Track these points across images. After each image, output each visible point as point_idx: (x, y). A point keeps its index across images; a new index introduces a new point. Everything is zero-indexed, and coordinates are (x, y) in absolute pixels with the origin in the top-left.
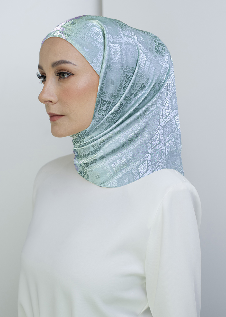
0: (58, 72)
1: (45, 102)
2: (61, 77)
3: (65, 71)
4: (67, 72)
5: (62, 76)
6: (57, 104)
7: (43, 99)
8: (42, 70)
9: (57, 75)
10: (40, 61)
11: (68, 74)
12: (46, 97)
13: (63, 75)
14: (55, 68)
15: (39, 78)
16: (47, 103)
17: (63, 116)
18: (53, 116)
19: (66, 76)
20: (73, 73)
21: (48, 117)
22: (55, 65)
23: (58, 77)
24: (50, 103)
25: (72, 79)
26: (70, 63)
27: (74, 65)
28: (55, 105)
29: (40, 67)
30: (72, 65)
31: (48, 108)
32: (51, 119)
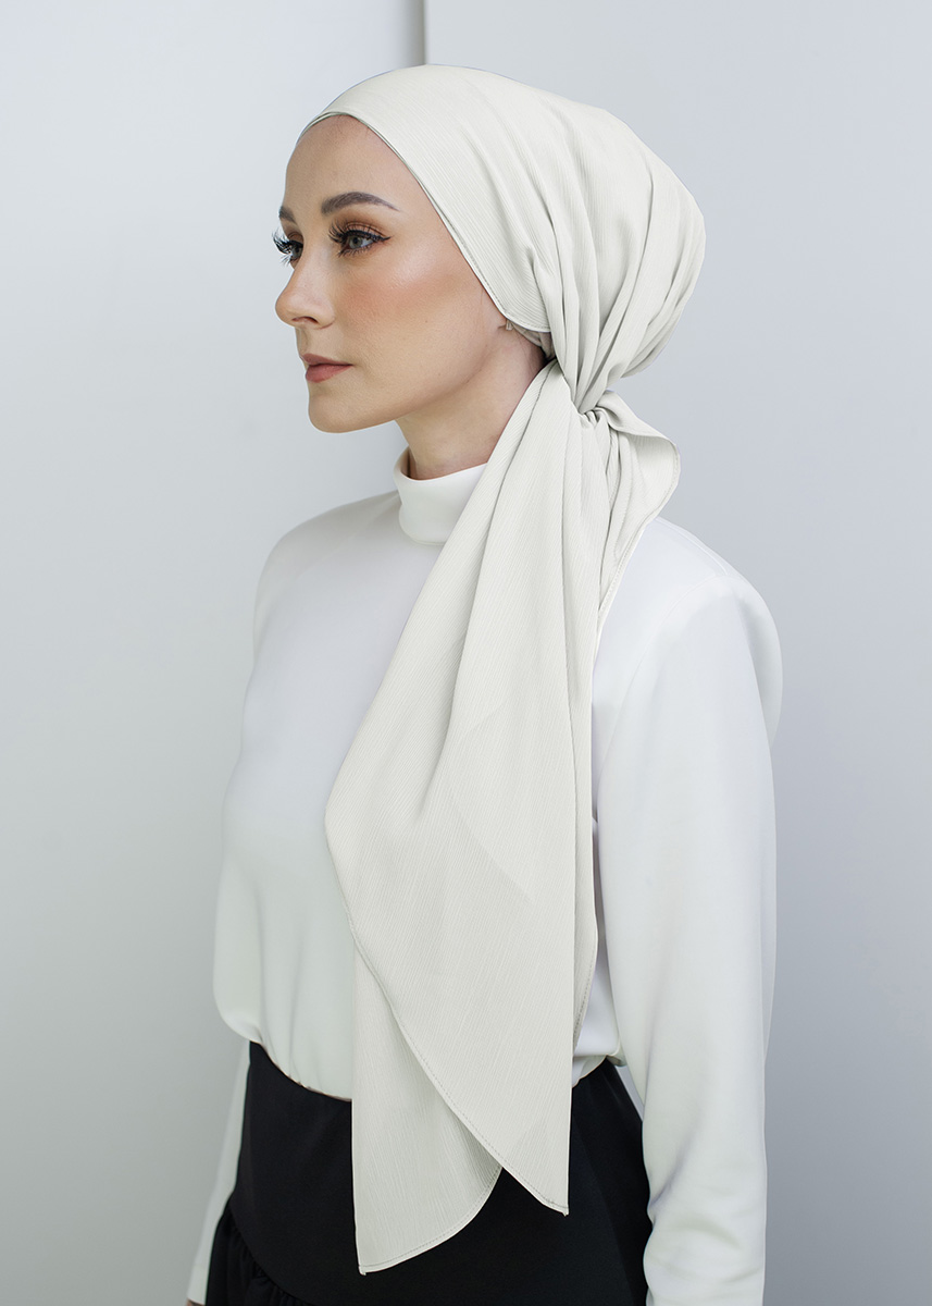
0: (338, 230)
1: (294, 320)
2: (348, 247)
3: (360, 228)
4: (366, 230)
5: (351, 244)
6: (331, 328)
7: (290, 310)
8: (291, 224)
9: (336, 241)
10: (286, 193)
11: (369, 236)
12: (299, 304)
13: (356, 242)
14: (331, 218)
15: (281, 250)
16: (303, 323)
17: (348, 365)
18: (317, 367)
19: (364, 243)
20: (386, 233)
21: (301, 368)
22: (332, 205)
23: (338, 248)
24: (310, 325)
25: (382, 254)
26: (377, 201)
27: (391, 207)
28: (327, 330)
29: (285, 214)
30: (385, 209)
31: (303, 338)
32: (308, 376)
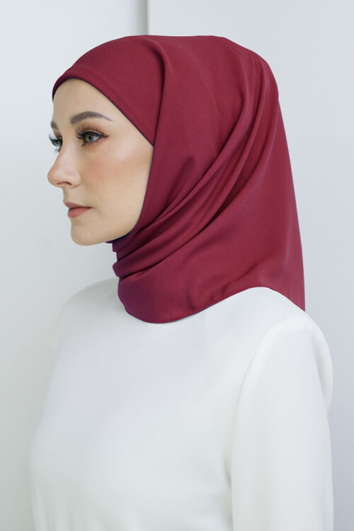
0: (80, 133)
1: (58, 184)
2: (86, 141)
3: (92, 131)
4: (95, 131)
5: (88, 140)
6: (79, 187)
7: (56, 179)
8: (57, 130)
9: (80, 138)
11: (97, 135)
12: (61, 175)
13: (90, 138)
14: (76, 126)
16: (63, 185)
17: (89, 208)
18: (74, 209)
19: (95, 138)
20: (106, 133)
22: (76, 119)
23: (81, 142)
24: (67, 186)
25: (104, 145)
26: (100, 116)
27: (108, 119)
28: (76, 189)
29: (54, 125)
30: (105, 121)
31: (66, 194)
32: (70, 214)
